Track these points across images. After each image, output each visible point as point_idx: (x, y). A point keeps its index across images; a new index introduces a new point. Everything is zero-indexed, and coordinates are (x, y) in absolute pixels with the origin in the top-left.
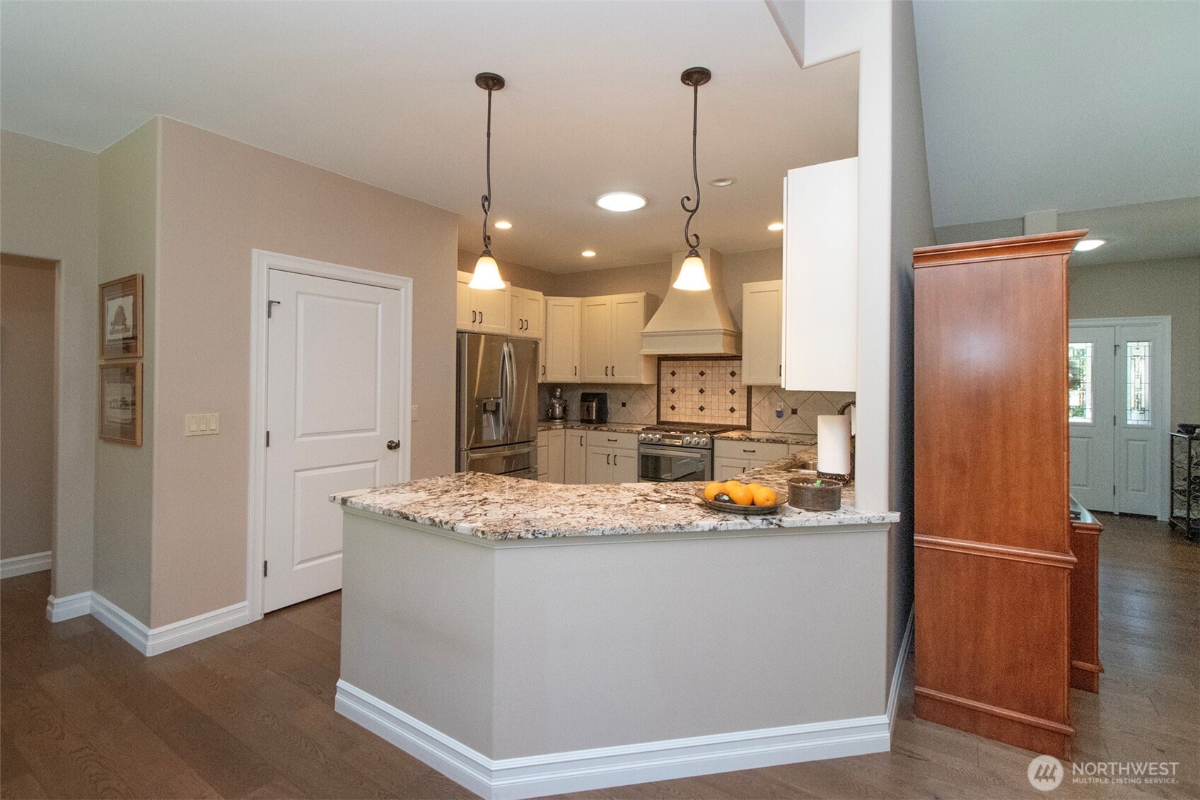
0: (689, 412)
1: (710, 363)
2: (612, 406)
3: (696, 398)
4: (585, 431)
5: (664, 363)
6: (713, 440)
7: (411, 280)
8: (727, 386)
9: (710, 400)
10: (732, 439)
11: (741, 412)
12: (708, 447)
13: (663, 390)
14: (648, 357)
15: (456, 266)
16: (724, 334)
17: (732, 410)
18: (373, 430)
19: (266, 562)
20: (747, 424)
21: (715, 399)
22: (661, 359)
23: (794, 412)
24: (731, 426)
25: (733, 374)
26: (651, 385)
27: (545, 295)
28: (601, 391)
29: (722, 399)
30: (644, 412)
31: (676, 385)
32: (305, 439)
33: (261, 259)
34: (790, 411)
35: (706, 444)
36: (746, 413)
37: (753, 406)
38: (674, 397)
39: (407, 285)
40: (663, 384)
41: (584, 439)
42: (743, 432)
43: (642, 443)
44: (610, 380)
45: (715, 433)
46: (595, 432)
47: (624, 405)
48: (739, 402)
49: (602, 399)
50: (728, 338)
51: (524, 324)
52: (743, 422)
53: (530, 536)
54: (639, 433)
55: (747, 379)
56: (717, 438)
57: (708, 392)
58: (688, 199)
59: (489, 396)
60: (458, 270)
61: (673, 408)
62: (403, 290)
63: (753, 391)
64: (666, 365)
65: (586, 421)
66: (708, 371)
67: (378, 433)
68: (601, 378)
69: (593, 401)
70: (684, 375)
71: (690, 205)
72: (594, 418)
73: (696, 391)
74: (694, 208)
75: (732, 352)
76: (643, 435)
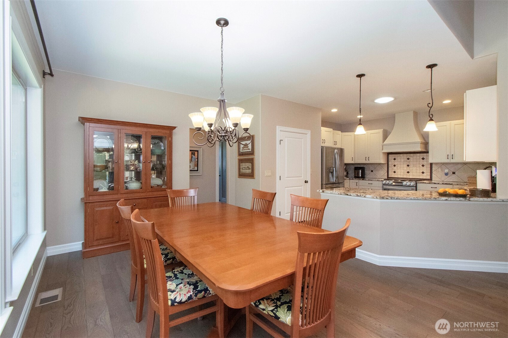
0: (402, 174)
1: (412, 155)
2: (367, 172)
3: (405, 168)
4: (358, 181)
5: (390, 155)
6: (417, 183)
7: (310, 131)
8: (420, 164)
9: (412, 169)
10: (425, 183)
11: (427, 173)
12: (415, 186)
13: (390, 165)
14: (384, 153)
15: (321, 125)
16: (421, 143)
17: (423, 173)
18: (301, 177)
19: (280, 212)
20: (430, 178)
21: (415, 168)
22: (389, 154)
23: (454, 173)
24: (422, 179)
25: (423, 159)
26: (385, 164)
27: (341, 132)
28: (362, 166)
29: (418, 168)
30: (382, 174)
31: (396, 164)
32: (287, 179)
33: (278, 128)
34: (452, 173)
35: (414, 185)
36: (430, 174)
37: (433, 171)
38: (395, 168)
39: (309, 132)
40: (390, 163)
41: (358, 183)
42: (429, 181)
43: (384, 185)
44: (367, 162)
45: (417, 181)
46: (363, 181)
47: (372, 171)
48: (427, 170)
49: (363, 169)
50: (422, 145)
51: (335, 143)
52: (429, 177)
53: (390, 198)
54: (382, 181)
55: (431, 161)
56: (418, 183)
57: (411, 166)
58: (430, 104)
59: (331, 167)
60: (322, 126)
61: (395, 172)
62: (308, 134)
63: (433, 166)
64: (391, 156)
65: (357, 177)
66: (411, 158)
67: (302, 178)
68: (364, 161)
69: (359, 170)
70: (400, 160)
71: (430, 105)
72: (360, 176)
73: (406, 166)
74: (431, 106)
75: (424, 150)
76: (385, 181)
